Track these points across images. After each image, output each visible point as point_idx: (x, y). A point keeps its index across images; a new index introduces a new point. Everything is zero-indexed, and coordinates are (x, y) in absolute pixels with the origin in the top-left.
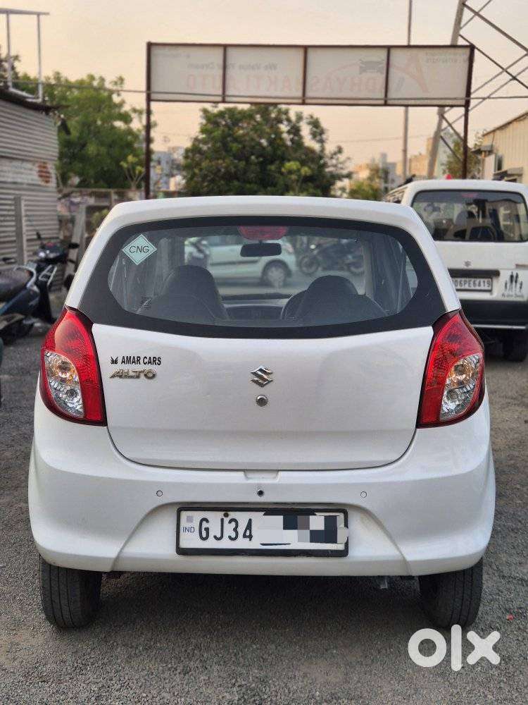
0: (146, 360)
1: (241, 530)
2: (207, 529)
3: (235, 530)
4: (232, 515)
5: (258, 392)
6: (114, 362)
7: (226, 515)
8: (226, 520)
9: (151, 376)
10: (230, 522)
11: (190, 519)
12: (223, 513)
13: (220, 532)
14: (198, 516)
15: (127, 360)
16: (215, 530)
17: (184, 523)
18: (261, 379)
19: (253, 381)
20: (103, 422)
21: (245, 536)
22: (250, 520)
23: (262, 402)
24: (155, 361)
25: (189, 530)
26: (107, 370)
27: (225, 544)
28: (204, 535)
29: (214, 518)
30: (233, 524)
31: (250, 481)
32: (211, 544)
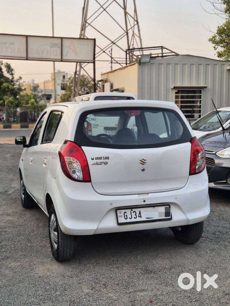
0: (104, 158)
1: (138, 215)
2: (126, 216)
3: (136, 215)
4: (134, 210)
5: (142, 167)
6: (93, 159)
7: (132, 210)
8: (132, 212)
9: (106, 164)
10: (133, 212)
11: (120, 213)
12: (130, 210)
13: (131, 216)
14: (123, 211)
15: (97, 158)
16: (129, 216)
17: (119, 214)
18: (143, 162)
19: (140, 163)
20: (90, 181)
21: (139, 217)
22: (140, 211)
23: (143, 170)
24: (107, 158)
25: (121, 216)
26: (90, 162)
27: (133, 220)
28: (126, 218)
29: (128, 211)
30: (135, 213)
31: (141, 198)
32: (129, 220)
